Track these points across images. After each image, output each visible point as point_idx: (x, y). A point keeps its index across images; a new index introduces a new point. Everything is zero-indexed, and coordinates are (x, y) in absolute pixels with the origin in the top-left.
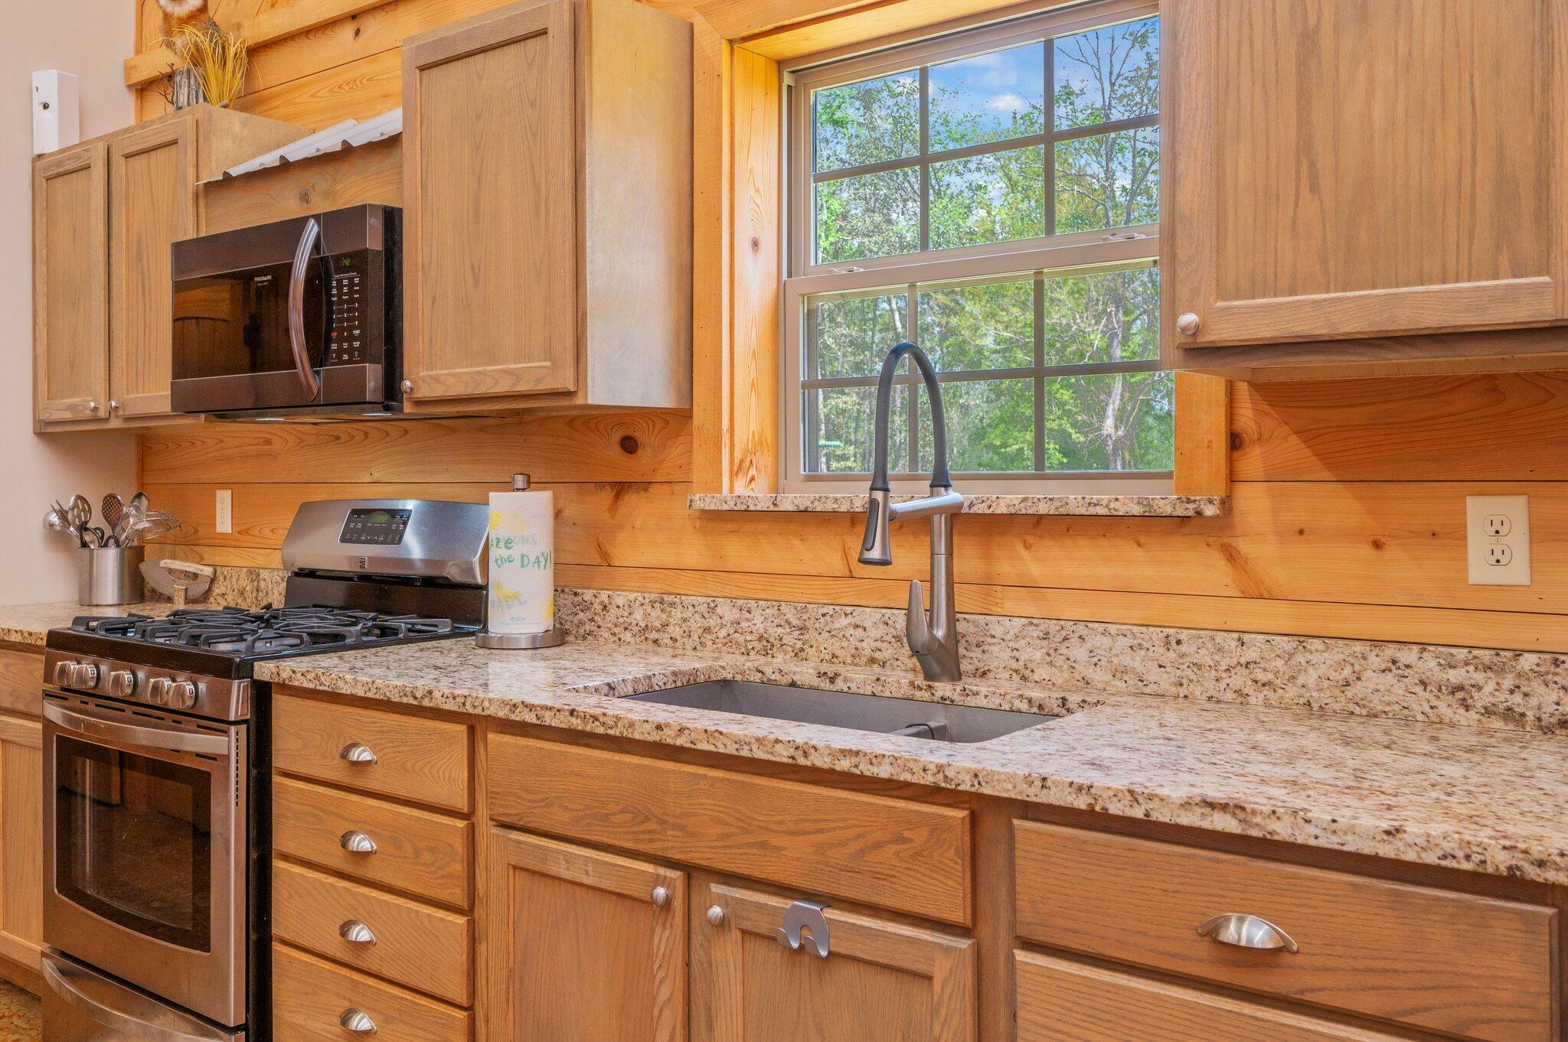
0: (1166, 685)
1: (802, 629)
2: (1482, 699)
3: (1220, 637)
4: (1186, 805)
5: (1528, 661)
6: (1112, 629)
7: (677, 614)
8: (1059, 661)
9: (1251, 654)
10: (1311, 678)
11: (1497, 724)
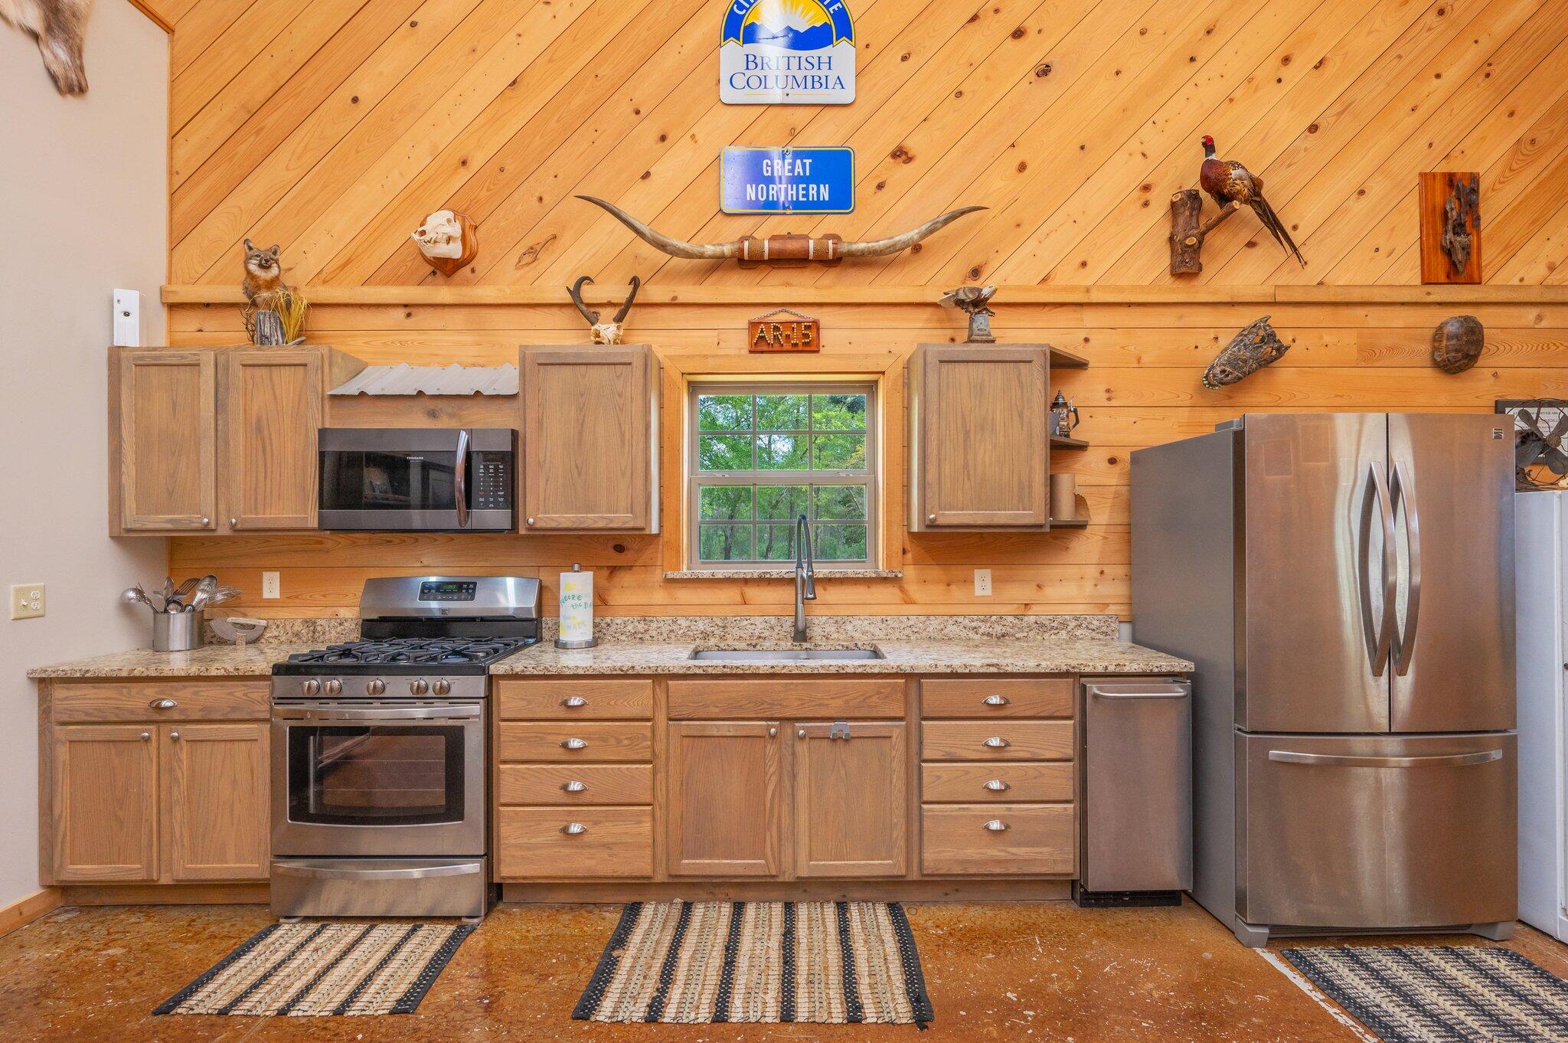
0: (882, 636)
1: (724, 627)
2: (981, 631)
3: (901, 618)
4: (982, 667)
5: (994, 618)
6: (862, 618)
7: (654, 625)
8: (842, 631)
9: (911, 623)
10: (930, 629)
11: (985, 638)
